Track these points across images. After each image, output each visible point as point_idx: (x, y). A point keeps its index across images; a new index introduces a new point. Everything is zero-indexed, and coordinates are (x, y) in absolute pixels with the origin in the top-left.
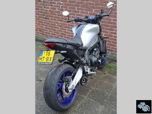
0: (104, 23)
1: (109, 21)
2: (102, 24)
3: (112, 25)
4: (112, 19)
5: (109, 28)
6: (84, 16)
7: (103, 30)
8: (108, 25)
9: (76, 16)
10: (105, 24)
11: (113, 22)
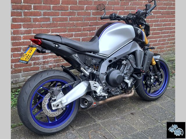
0: (79, 22)
1: (88, 16)
2: (77, 23)
3: (92, 21)
4: (91, 13)
5: (88, 27)
6: (42, 13)
7: (80, 32)
8: (86, 23)
9: (24, 16)
10: (81, 22)
11: (94, 16)
